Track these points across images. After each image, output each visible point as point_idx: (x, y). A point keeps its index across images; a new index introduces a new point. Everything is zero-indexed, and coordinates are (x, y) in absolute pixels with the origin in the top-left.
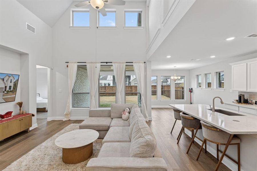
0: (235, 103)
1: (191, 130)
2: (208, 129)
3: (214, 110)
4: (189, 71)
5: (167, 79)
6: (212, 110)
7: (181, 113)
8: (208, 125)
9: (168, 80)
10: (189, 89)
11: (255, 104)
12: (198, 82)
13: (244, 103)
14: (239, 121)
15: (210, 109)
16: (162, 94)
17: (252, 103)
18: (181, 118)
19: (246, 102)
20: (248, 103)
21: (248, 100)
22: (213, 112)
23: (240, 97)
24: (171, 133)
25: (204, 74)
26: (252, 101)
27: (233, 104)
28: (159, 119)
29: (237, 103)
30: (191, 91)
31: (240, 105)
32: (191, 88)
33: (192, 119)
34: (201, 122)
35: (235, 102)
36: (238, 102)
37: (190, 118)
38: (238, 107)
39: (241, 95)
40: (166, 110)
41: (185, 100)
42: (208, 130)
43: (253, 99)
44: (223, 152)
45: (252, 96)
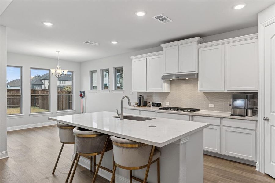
0: (136, 107)
1: (90, 156)
2: (124, 147)
3: (122, 117)
4: (80, 63)
5: (41, 80)
6: (119, 117)
7: (75, 130)
8: (124, 140)
9: (43, 81)
10: (80, 93)
11: (152, 106)
12: (93, 84)
13: (143, 106)
14: (156, 127)
15: (117, 115)
16: (32, 105)
17: (149, 106)
18: (76, 138)
19: (145, 104)
20: (146, 105)
21: (146, 101)
22: (121, 119)
23: (140, 99)
24: (53, 173)
25: (101, 70)
26: (149, 103)
27: (134, 108)
28: (26, 151)
29: (137, 107)
30: (82, 95)
31: (141, 108)
32: (83, 91)
33: (95, 136)
34: (113, 138)
35: (135, 105)
36: (138, 105)
37: (92, 136)
38: (139, 111)
39: (141, 97)
40: (40, 131)
41: (74, 110)
42: (124, 150)
43: (151, 101)
44: (144, 181)
45: (150, 97)
